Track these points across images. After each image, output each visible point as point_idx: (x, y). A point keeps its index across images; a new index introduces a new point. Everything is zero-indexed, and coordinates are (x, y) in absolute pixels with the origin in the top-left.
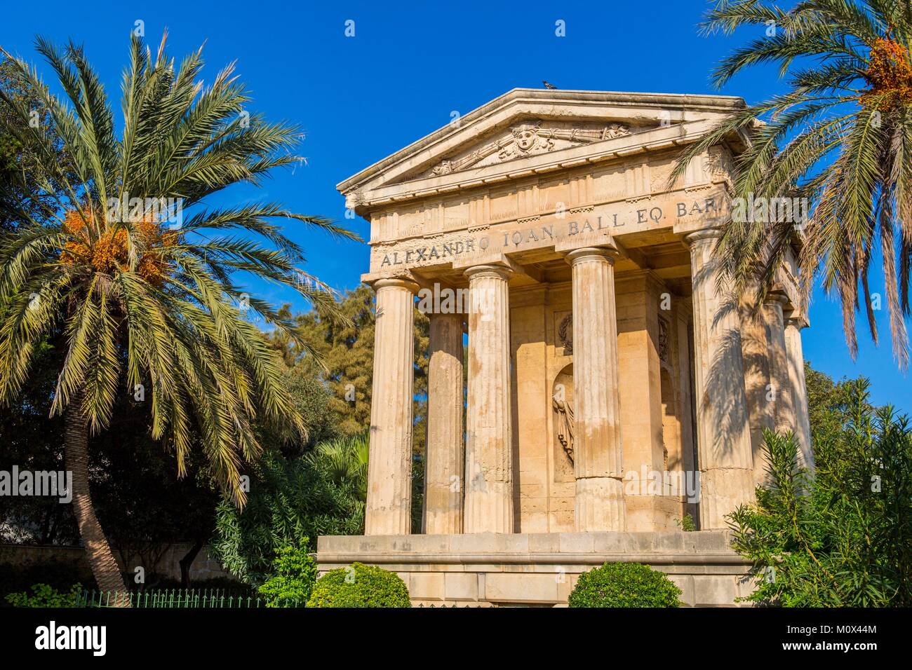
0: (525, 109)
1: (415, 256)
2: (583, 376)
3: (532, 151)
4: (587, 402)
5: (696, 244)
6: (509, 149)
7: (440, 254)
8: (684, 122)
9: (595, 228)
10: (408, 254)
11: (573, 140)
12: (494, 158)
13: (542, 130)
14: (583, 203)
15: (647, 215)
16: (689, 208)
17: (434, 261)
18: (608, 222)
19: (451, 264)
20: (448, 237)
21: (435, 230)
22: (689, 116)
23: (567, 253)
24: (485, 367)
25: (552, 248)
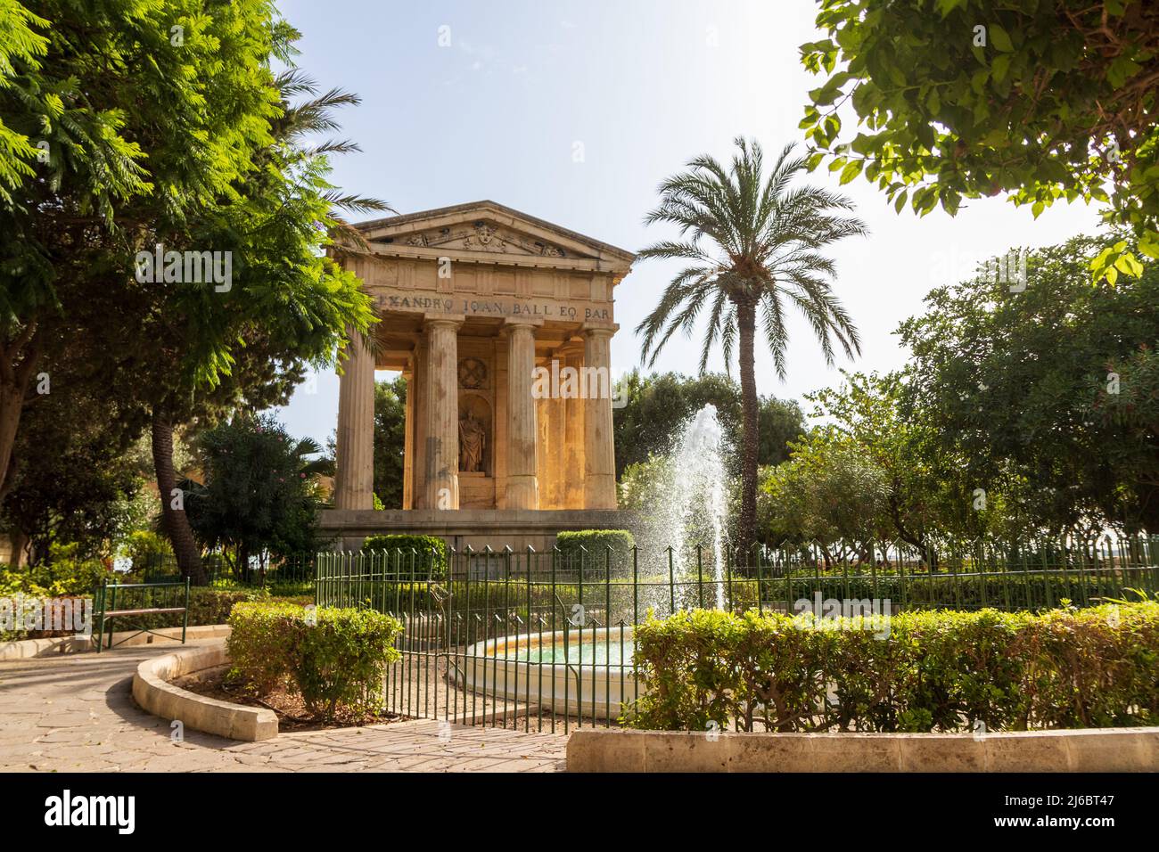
0: (492, 216)
1: (388, 302)
3: (490, 248)
4: (523, 427)
5: (596, 337)
6: (471, 239)
7: (411, 304)
8: (598, 259)
9: (532, 312)
10: (381, 297)
11: (521, 247)
12: (459, 244)
13: (498, 234)
14: (524, 293)
15: (566, 312)
16: (592, 313)
17: (405, 309)
18: (540, 310)
19: (423, 315)
20: (418, 294)
21: (407, 285)
22: (603, 256)
23: (510, 324)
24: (448, 394)
25: (503, 319)
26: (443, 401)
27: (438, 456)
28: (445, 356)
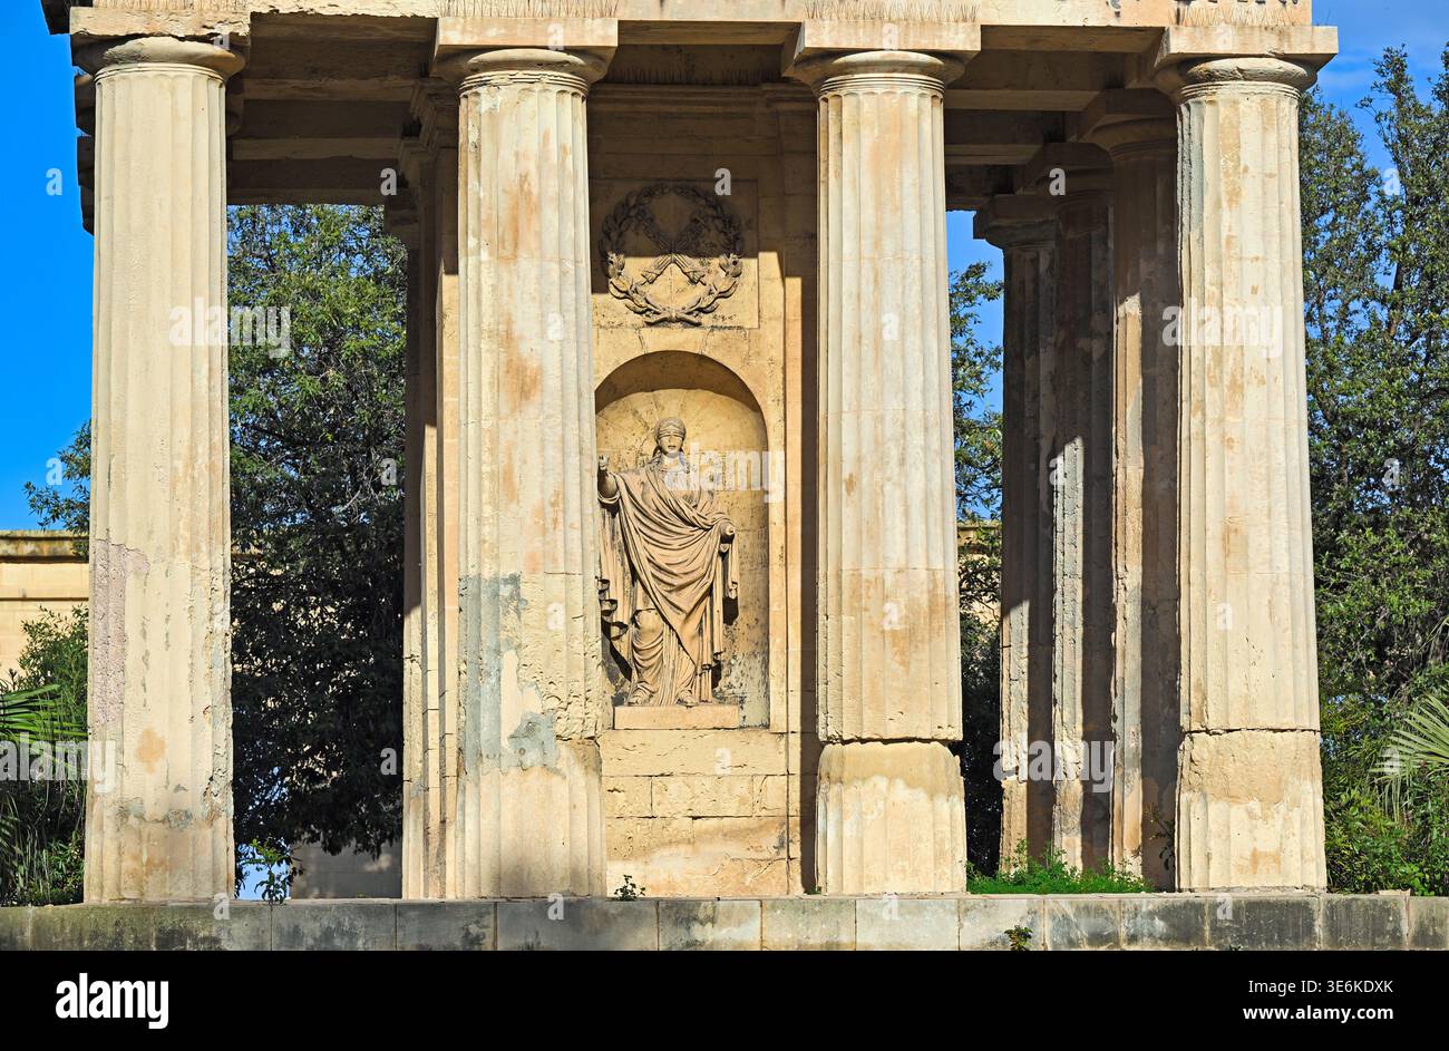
2: (878, 443)
19: (430, 25)
24: (552, 382)
25: (796, 30)
26: (532, 410)
27: (509, 659)
28: (536, 210)
